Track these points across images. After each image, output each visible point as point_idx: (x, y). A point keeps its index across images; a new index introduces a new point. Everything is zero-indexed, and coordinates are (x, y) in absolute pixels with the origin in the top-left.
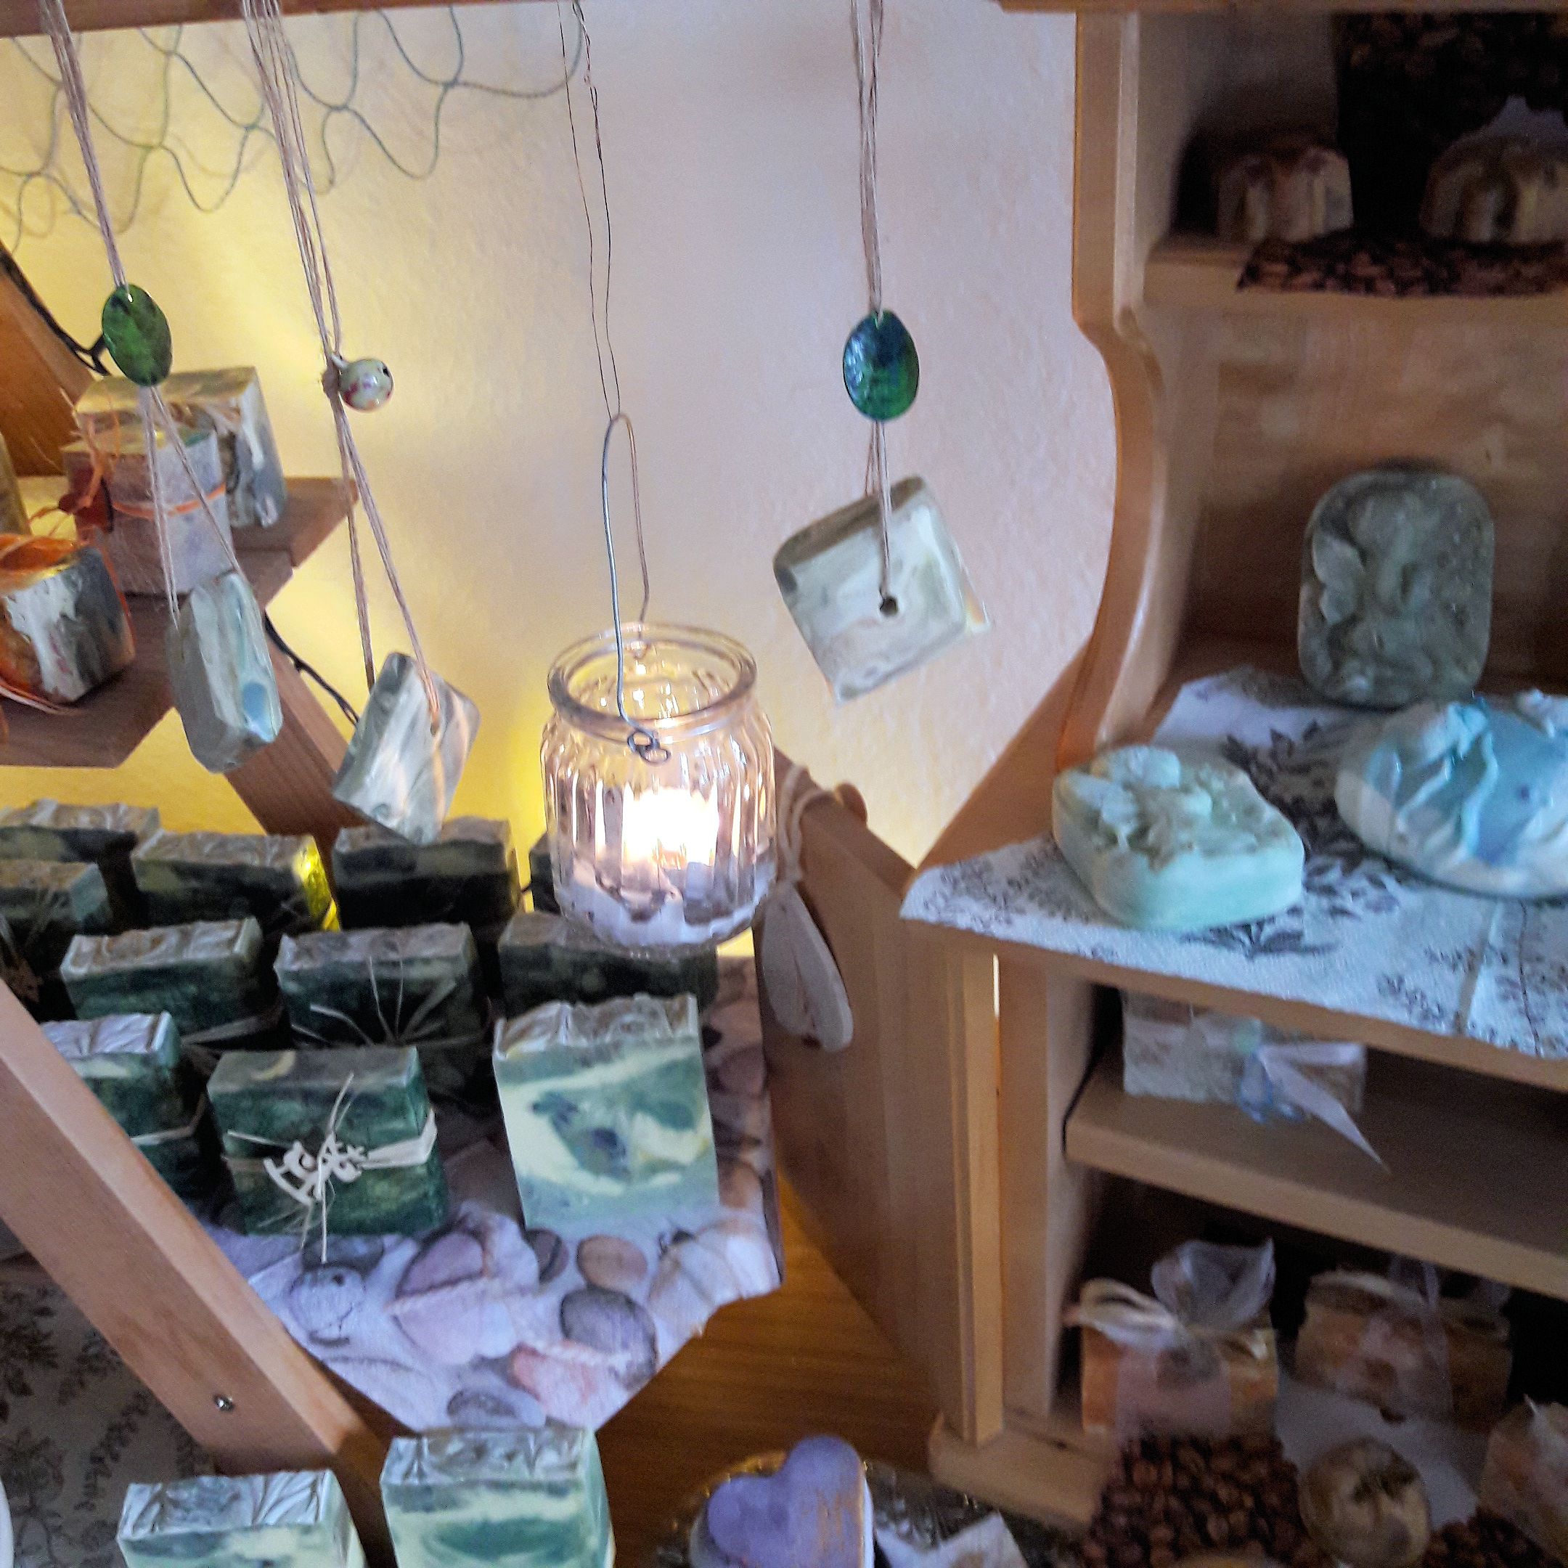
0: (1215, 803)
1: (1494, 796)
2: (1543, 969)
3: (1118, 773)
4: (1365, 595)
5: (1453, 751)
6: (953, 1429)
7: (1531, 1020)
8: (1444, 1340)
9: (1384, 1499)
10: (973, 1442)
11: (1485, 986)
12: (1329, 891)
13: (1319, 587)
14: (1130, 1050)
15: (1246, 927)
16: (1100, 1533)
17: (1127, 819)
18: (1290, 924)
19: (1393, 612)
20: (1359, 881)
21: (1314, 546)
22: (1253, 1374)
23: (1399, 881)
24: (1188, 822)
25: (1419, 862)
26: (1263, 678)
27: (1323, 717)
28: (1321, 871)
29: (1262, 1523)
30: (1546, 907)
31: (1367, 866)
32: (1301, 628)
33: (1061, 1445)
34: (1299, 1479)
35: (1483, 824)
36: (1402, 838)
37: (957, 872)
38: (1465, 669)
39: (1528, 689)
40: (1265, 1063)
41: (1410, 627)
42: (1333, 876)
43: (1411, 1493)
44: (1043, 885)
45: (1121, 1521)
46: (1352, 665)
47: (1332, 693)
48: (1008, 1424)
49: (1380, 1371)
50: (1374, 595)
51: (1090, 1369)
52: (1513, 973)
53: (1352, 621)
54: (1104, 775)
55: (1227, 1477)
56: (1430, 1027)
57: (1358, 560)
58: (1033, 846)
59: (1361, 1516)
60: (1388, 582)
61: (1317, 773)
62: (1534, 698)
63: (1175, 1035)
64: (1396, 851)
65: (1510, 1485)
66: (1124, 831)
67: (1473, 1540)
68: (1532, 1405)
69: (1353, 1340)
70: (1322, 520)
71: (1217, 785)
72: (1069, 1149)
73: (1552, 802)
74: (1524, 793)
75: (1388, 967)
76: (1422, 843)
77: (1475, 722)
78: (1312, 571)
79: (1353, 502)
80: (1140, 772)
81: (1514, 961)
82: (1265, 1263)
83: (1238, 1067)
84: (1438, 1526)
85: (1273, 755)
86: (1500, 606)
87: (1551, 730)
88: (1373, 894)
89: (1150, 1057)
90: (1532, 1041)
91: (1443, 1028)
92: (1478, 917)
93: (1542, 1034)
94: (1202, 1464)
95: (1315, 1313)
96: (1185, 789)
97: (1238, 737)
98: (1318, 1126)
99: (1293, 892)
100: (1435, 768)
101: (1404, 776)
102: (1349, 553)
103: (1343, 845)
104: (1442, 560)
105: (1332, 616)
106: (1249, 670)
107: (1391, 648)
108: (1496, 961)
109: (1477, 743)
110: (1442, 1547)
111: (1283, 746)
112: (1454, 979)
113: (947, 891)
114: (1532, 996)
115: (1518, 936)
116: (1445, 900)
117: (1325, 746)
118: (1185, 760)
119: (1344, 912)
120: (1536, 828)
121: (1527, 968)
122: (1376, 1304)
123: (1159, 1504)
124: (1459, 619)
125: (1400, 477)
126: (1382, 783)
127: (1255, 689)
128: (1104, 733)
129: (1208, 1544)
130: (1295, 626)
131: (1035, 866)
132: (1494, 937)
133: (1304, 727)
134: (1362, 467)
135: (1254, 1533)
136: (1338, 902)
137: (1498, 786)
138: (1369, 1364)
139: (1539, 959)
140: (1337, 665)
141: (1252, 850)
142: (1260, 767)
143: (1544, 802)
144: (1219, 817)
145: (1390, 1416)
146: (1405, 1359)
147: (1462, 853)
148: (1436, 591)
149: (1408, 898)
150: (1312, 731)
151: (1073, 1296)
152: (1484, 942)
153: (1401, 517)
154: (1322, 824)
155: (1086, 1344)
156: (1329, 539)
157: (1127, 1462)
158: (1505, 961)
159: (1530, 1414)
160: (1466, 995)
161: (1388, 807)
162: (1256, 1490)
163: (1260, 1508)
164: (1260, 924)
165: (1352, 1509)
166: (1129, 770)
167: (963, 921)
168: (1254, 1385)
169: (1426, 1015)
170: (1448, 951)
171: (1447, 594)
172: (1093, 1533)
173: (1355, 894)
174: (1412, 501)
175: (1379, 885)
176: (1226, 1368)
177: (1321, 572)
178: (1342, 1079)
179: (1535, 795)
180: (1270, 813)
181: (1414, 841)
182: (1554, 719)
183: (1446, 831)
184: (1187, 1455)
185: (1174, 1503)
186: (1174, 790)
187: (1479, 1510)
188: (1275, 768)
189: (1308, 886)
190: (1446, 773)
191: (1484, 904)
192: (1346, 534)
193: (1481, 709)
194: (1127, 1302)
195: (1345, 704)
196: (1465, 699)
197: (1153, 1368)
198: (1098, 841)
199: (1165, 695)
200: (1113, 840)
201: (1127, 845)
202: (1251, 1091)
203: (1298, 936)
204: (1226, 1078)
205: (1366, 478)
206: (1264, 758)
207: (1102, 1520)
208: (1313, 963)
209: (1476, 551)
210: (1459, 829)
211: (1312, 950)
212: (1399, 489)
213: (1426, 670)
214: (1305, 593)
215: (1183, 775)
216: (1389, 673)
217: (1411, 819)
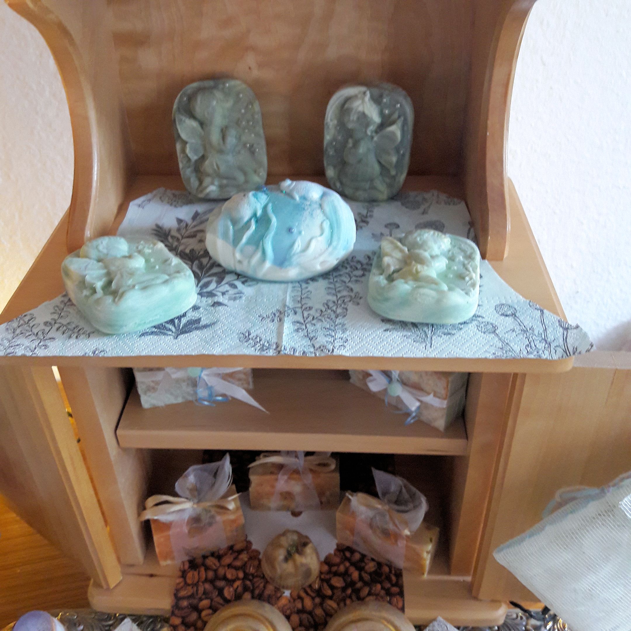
0: (147, 261)
1: (276, 234)
2: (312, 312)
3: (94, 254)
4: (206, 143)
5: (255, 215)
6: (98, 585)
7: (311, 339)
8: (310, 476)
9: (297, 557)
10: (108, 589)
11: (288, 327)
12: (211, 294)
13: (185, 143)
14: (141, 388)
15: (172, 321)
16: (176, 612)
17: (99, 278)
18: (194, 315)
19: (221, 152)
20: (225, 287)
21: (177, 123)
22: (232, 517)
23: (243, 283)
24: (132, 274)
25: (250, 272)
26: (169, 192)
27: (200, 208)
28: (207, 285)
29: (248, 583)
30: (311, 282)
31: (228, 278)
32: (181, 166)
33: (152, 576)
34: (261, 557)
35: (274, 249)
36: (240, 262)
37: (15, 324)
38: (259, 175)
39: (284, 180)
40: (205, 378)
41: (230, 158)
42: (213, 286)
43: (308, 550)
44: (64, 321)
45: (185, 603)
46: (207, 180)
47: (201, 196)
48: (124, 573)
49: (287, 496)
50: (210, 144)
51: (157, 538)
52: (299, 318)
53: (203, 158)
54: (86, 256)
55: (229, 566)
56: (264, 353)
57: (199, 128)
58: (58, 300)
59: (289, 567)
60: (215, 137)
61: (199, 236)
62: (288, 182)
63: (159, 376)
64: (239, 269)
65: (348, 532)
66: (99, 285)
67: (337, 560)
68: (350, 497)
69: (273, 487)
70: (178, 108)
71: (147, 251)
72: (120, 443)
73: (303, 233)
74: (290, 230)
75: (242, 327)
76: (249, 262)
77: (263, 198)
78: (179, 136)
79: (191, 98)
80: (105, 251)
81: (299, 311)
82: (227, 466)
83: (194, 383)
84: (322, 558)
85: (179, 230)
86: (270, 143)
87: (297, 198)
88: (232, 291)
89: (150, 389)
90: (312, 350)
91: (271, 353)
92: (280, 293)
93: (317, 346)
94: (218, 564)
95: (254, 478)
96: (130, 257)
97: (160, 224)
98: (235, 401)
99: (193, 298)
100: (247, 225)
101: (235, 232)
102: (194, 124)
103: (215, 270)
104: (238, 123)
105: (194, 158)
106: (162, 189)
107: (223, 169)
108: (292, 313)
109: (265, 208)
110: (326, 568)
111: (183, 225)
112: (273, 326)
113: (10, 336)
114: (310, 328)
115: (299, 299)
116: (265, 288)
117: (202, 222)
118: (130, 241)
119: (219, 304)
120: (298, 246)
121: (306, 314)
122: (280, 467)
123: (201, 590)
124: (252, 151)
125: (211, 83)
126: (225, 236)
127: (167, 199)
128: (88, 233)
129: (227, 601)
130: (178, 164)
131: (59, 311)
132: (289, 302)
133: (192, 215)
134: (193, 81)
135: (246, 589)
136: (216, 299)
137: (277, 228)
138: (281, 494)
139: (310, 308)
140: (201, 182)
141: (166, 282)
142: (173, 237)
143: (300, 233)
144: (150, 267)
145: (296, 514)
146: (296, 488)
147: (268, 264)
148: (239, 138)
149: (248, 290)
150: (196, 216)
151: (142, 507)
152: (285, 305)
153: (215, 103)
154: (205, 261)
155: (153, 526)
156: (183, 118)
157: (184, 574)
158: (296, 313)
159: (349, 500)
160: (280, 334)
161: (230, 248)
162: (243, 567)
163: (246, 576)
164: (179, 318)
165: (285, 566)
166: (99, 251)
167: (20, 352)
168: (234, 521)
169: (262, 349)
170: (269, 312)
171: (244, 138)
172: (173, 613)
173: (223, 294)
174: (218, 94)
175: (234, 287)
176: (218, 518)
177: (183, 136)
178: (242, 376)
179: (295, 230)
180: (175, 261)
181: (245, 263)
182: (298, 192)
183: (258, 255)
184: (211, 561)
185: (208, 586)
186: (125, 257)
187: (338, 545)
188: (180, 237)
189: (201, 294)
190: (253, 227)
191: (283, 286)
192: (192, 116)
193: (264, 192)
194: (167, 502)
195: (207, 200)
196: (258, 189)
197: (186, 530)
198: (86, 292)
199: (122, 209)
200: (94, 291)
201: (101, 292)
202: (202, 393)
203: (198, 321)
204: (190, 390)
205: (195, 85)
206: (174, 233)
207: (176, 606)
208: (206, 333)
209: (253, 115)
210: (264, 252)
211: (206, 326)
212: (210, 89)
213: (241, 178)
214: (178, 147)
215: (130, 248)
216: (225, 182)
217: (242, 251)
